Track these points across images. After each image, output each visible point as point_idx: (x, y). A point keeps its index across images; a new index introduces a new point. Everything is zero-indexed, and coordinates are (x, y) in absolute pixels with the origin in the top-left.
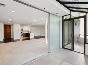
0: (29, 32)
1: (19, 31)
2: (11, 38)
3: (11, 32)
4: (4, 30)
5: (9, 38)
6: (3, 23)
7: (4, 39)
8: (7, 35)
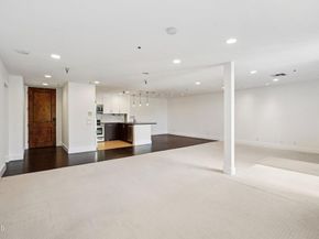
0: (129, 121)
1: (90, 113)
2: (55, 146)
3: (55, 119)
4: (29, 108)
5: (50, 144)
6: (21, 78)
7: (27, 147)
8: (39, 133)
